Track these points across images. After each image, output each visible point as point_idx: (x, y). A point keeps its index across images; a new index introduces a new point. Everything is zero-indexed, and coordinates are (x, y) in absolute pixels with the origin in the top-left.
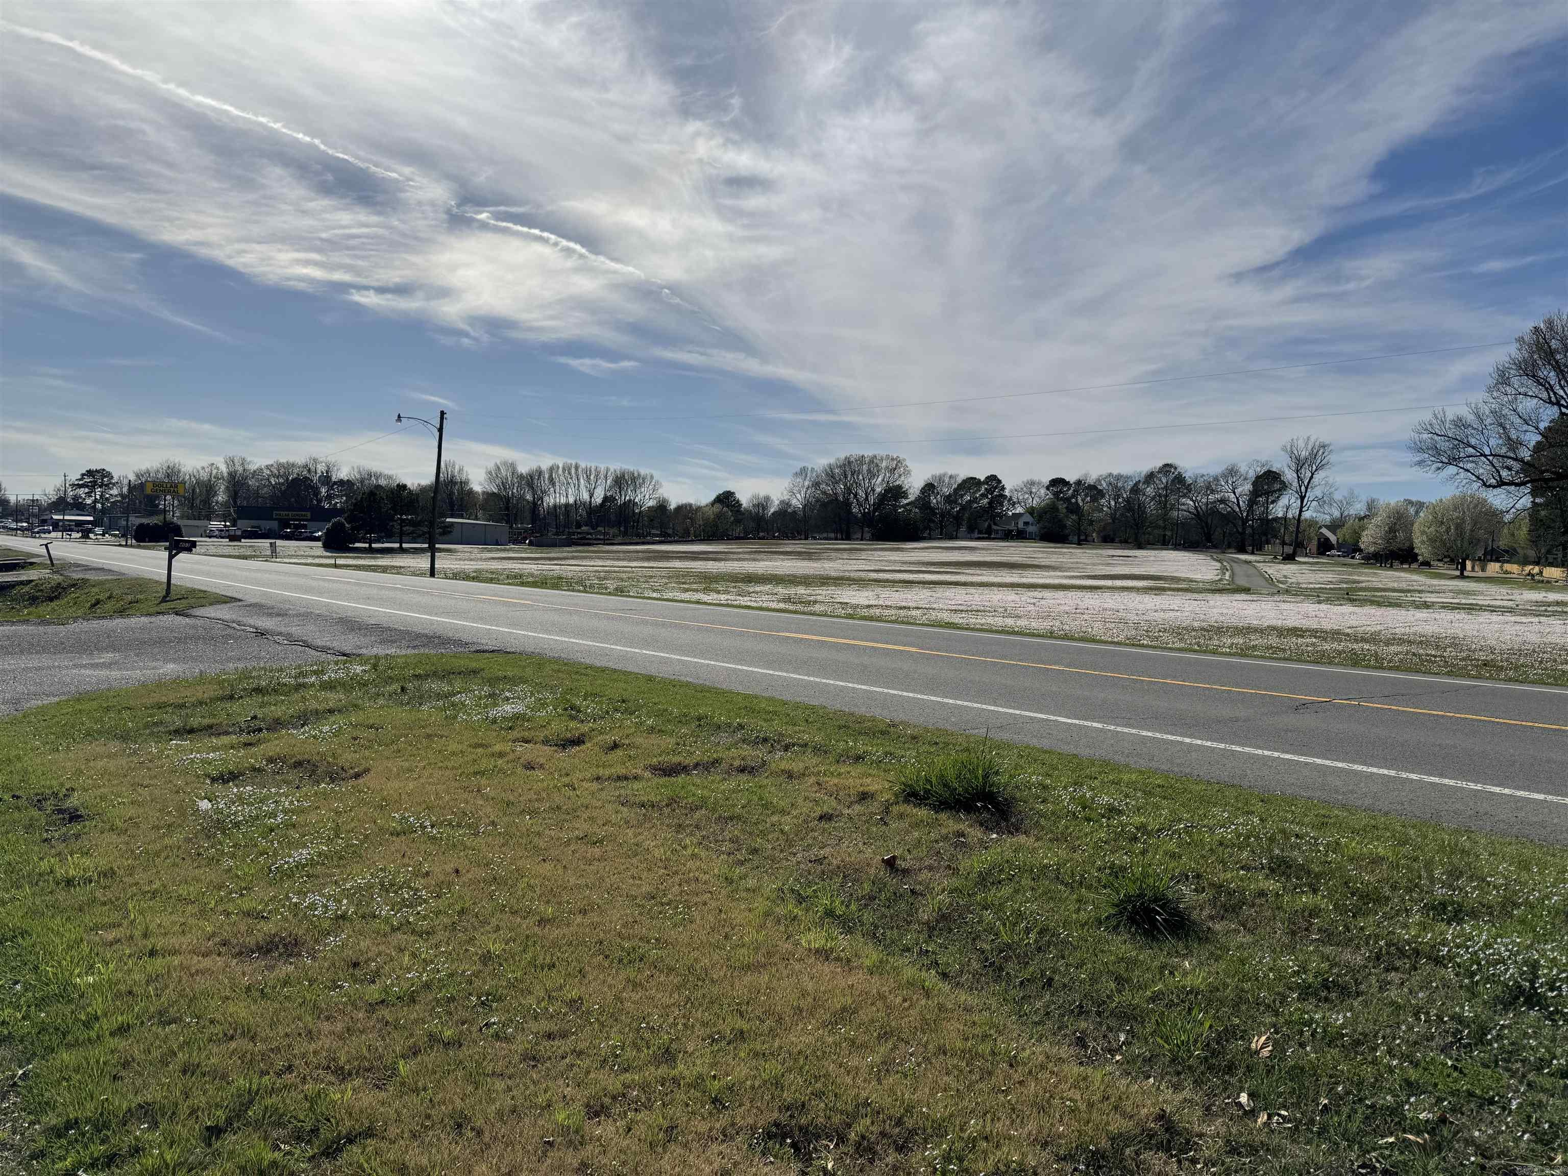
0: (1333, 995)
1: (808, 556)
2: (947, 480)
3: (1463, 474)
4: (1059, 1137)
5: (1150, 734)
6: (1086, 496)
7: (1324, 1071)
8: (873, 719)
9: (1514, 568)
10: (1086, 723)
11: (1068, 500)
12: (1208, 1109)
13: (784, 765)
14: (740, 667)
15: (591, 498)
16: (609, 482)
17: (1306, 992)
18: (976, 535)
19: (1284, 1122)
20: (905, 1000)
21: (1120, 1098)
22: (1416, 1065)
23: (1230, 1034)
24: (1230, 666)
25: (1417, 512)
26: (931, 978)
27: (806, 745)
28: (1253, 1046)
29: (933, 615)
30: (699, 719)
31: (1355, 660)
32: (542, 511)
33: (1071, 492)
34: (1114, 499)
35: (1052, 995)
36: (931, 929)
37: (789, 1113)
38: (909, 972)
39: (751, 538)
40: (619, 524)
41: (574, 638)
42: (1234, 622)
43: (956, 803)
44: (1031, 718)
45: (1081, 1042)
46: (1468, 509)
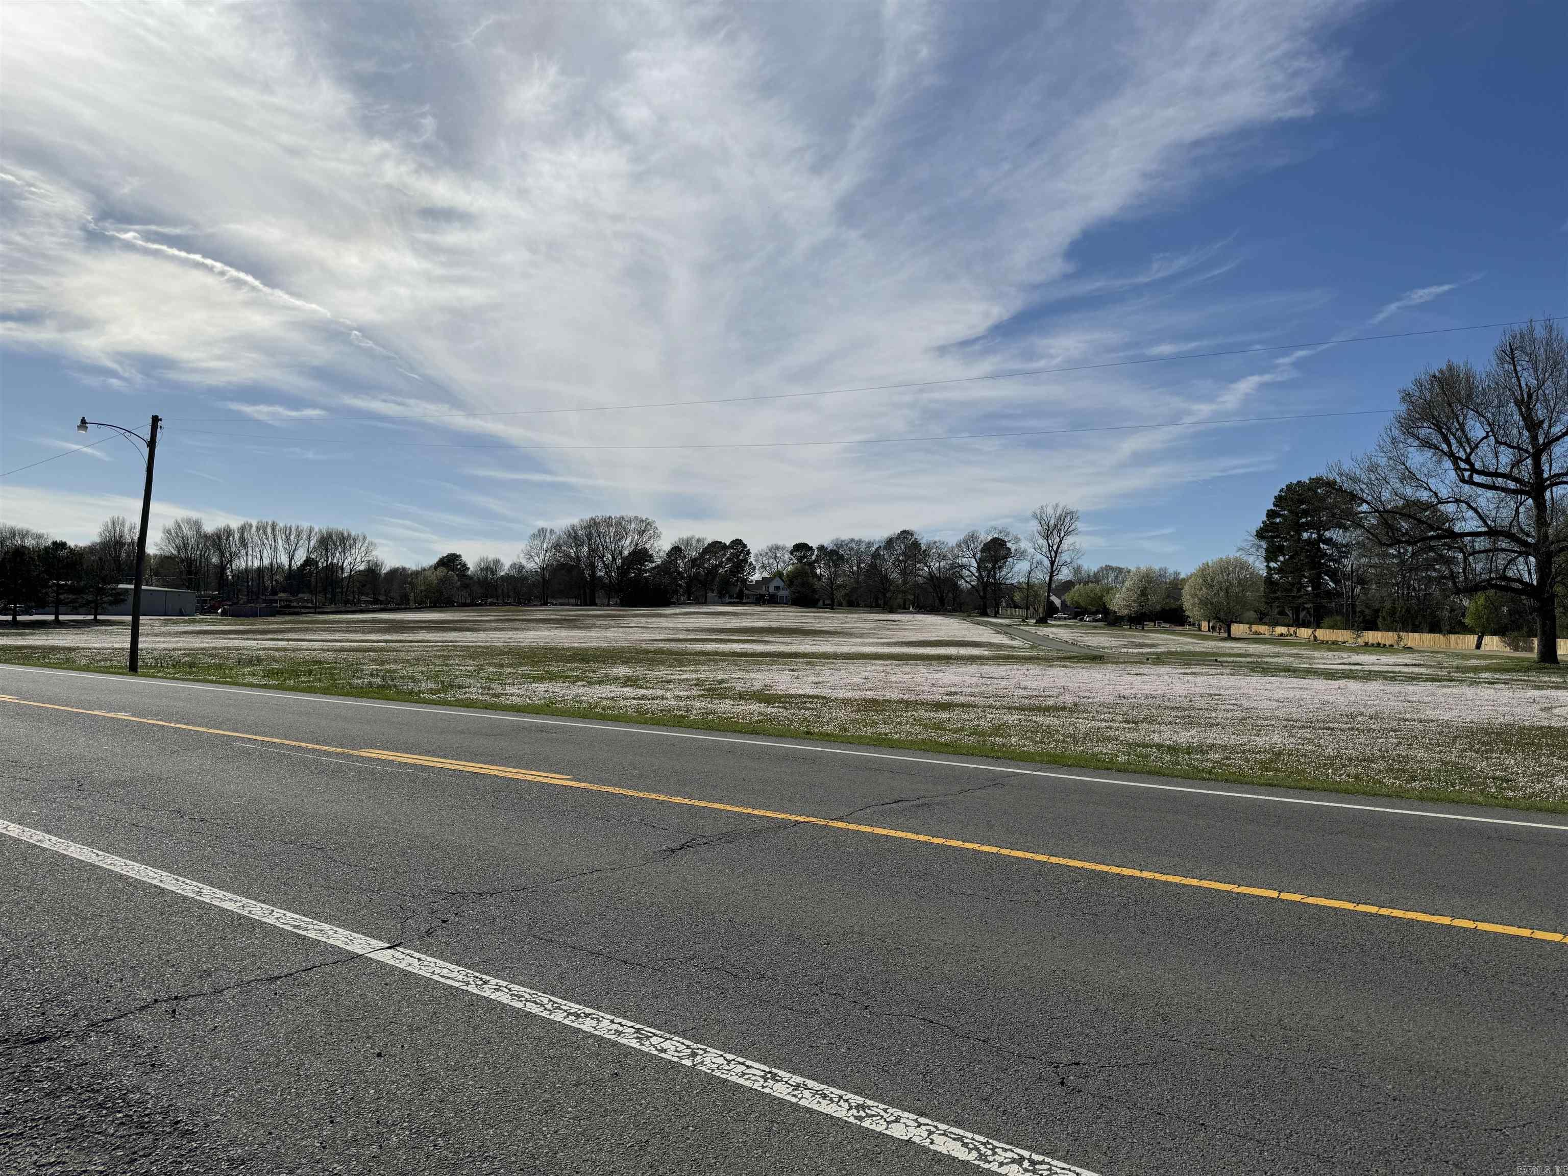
2: (694, 543)
6: (828, 560)
11: (810, 565)
15: (290, 560)
16: (313, 543)
18: (728, 600)
32: (230, 576)
33: (814, 557)
34: (857, 564)
39: (483, 605)
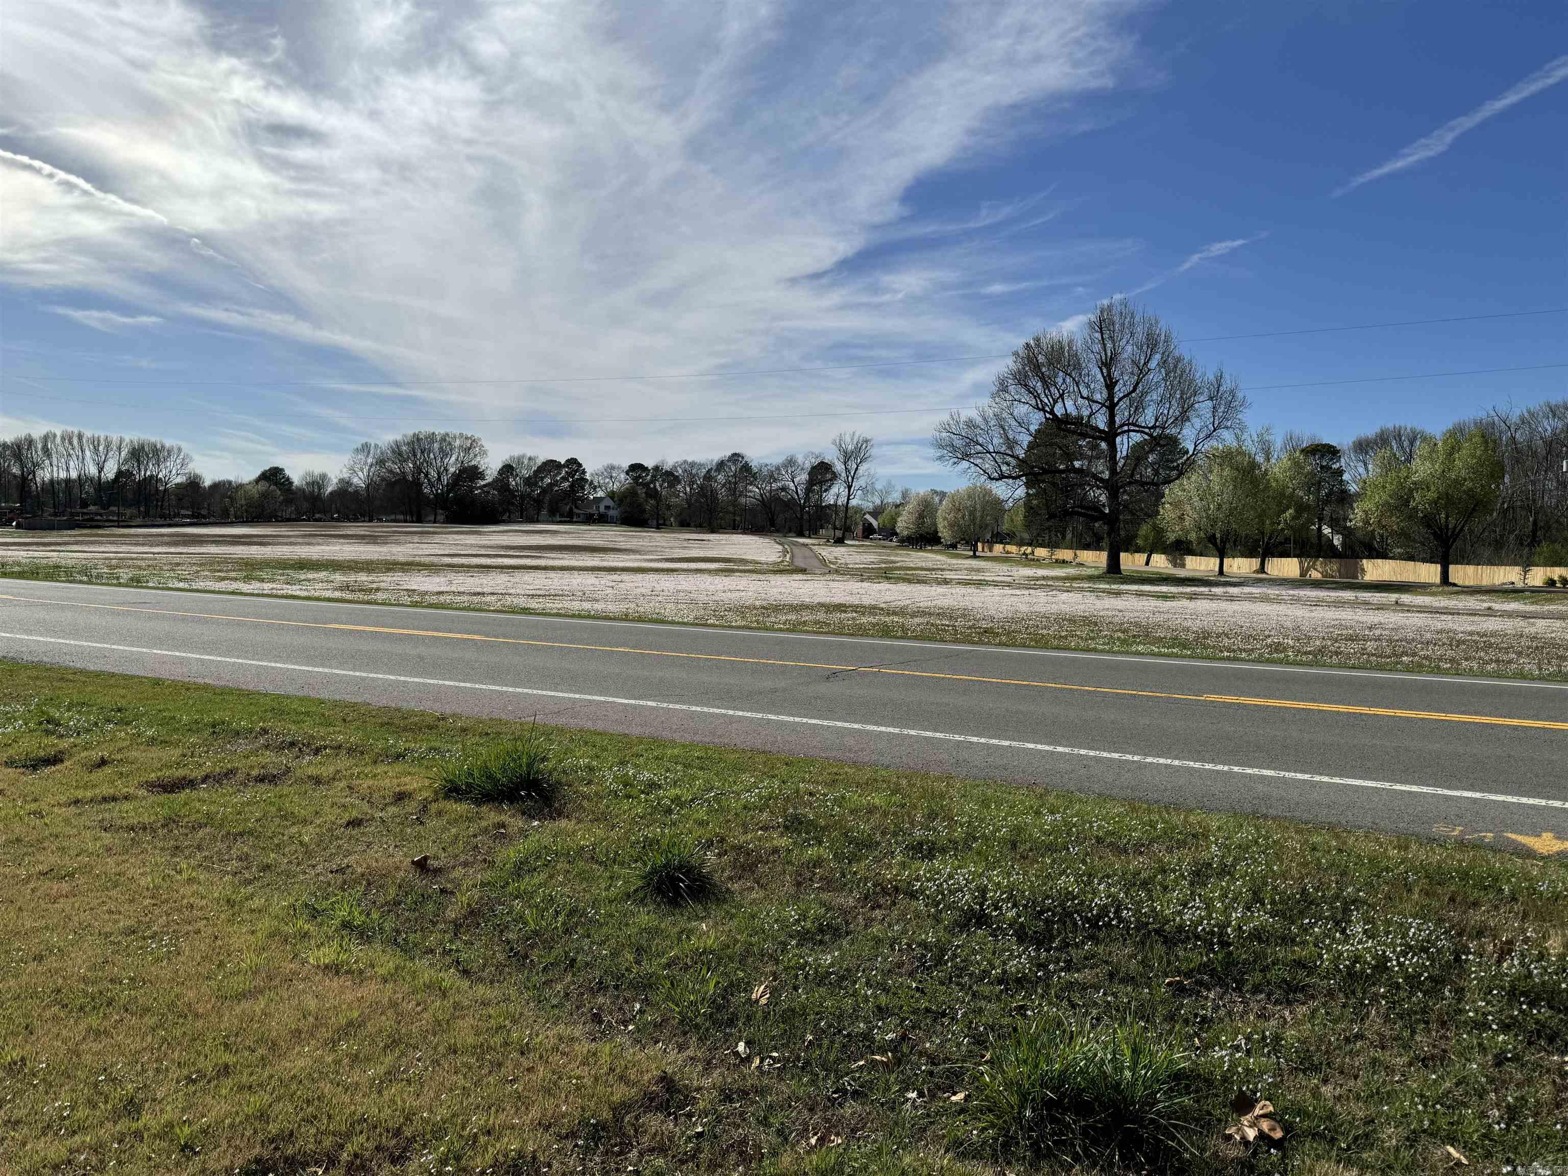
0: (827, 938)
1: (372, 539)
2: (526, 462)
3: (973, 468)
4: (563, 1117)
5: (699, 709)
6: (664, 481)
7: (811, 1009)
8: (423, 714)
9: (1013, 548)
10: (641, 703)
11: (646, 485)
12: (709, 1063)
13: (312, 771)
14: (273, 665)
15: (100, 472)
16: (123, 454)
17: (804, 937)
18: (559, 519)
19: (774, 1063)
20: (418, 1004)
21: (626, 1067)
22: (886, 990)
23: (733, 987)
24: (781, 642)
25: (941, 501)
26: (450, 977)
27: (340, 747)
28: (754, 996)
29: (509, 600)
30: (214, 726)
31: (886, 632)
32: (34, 487)
33: (649, 477)
34: (689, 485)
35: (574, 975)
36: (457, 927)
37: (273, 1146)
38: (426, 976)
39: (304, 520)
40: (136, 503)
41: (63, 638)
42: (790, 600)
43: (499, 795)
44: (589, 701)
45: (597, 1019)
46: (979, 498)
